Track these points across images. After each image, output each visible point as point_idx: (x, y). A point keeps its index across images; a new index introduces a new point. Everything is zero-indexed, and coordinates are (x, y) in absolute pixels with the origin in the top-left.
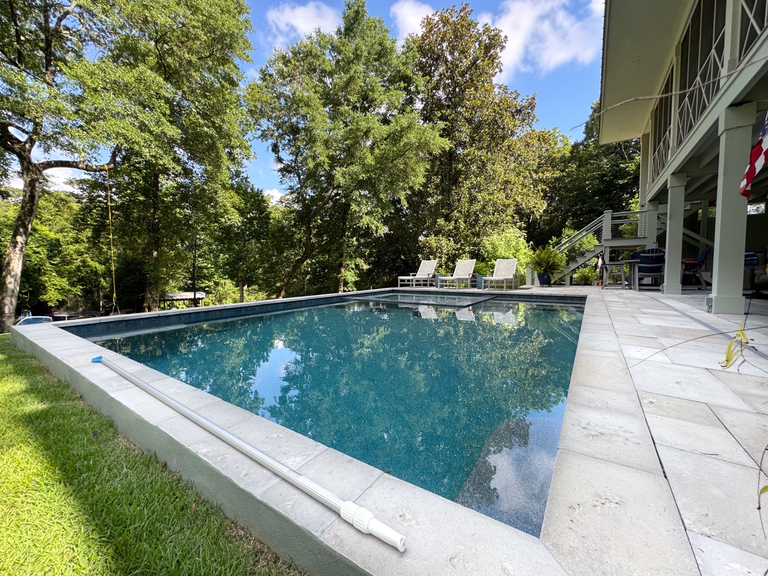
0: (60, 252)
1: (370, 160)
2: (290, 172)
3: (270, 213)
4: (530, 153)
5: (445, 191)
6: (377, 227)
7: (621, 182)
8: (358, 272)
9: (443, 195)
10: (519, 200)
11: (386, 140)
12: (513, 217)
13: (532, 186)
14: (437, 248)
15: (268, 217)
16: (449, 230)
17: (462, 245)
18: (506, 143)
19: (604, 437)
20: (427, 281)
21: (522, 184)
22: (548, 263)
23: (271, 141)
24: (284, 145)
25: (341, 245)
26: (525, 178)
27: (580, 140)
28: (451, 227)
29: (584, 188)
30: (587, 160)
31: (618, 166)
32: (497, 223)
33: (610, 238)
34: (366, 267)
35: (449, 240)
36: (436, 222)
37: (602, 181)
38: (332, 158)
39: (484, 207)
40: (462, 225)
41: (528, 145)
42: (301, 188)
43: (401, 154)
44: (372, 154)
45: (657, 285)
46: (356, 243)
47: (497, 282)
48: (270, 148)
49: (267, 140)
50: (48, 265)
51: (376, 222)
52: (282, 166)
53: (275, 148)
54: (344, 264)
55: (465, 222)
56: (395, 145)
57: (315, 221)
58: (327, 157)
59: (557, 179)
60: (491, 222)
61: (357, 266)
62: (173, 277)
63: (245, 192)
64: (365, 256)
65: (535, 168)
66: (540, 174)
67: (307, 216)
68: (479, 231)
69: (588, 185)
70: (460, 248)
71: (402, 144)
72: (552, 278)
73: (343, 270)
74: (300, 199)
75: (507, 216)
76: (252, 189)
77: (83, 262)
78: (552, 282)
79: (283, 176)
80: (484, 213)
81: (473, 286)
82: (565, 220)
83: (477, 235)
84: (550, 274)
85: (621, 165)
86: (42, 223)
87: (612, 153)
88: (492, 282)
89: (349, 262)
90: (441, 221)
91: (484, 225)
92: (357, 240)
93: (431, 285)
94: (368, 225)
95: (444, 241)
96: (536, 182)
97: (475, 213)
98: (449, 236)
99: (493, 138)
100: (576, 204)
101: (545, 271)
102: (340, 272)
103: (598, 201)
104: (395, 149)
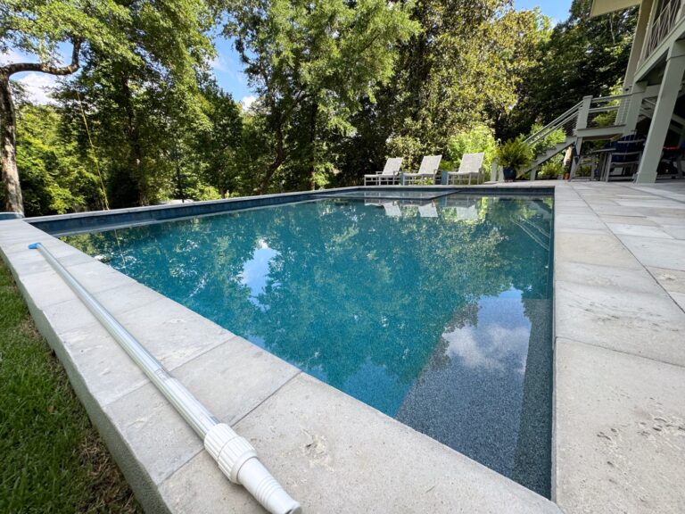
0: (57, 164)
1: (336, 54)
2: (256, 73)
3: (242, 119)
4: (508, 38)
5: (414, 86)
6: (345, 128)
7: (602, 70)
8: (328, 175)
9: (412, 91)
10: (490, 94)
11: (352, 27)
12: (482, 114)
13: (505, 78)
14: (404, 148)
15: (240, 123)
16: (417, 130)
17: (429, 145)
18: (482, 27)
19: (620, 322)
20: (392, 179)
21: (495, 77)
22: (516, 157)
23: (234, 38)
24: (249, 42)
25: (311, 148)
26: (499, 69)
27: (563, 21)
28: (418, 127)
29: (561, 78)
30: (567, 46)
31: (602, 50)
32: (465, 120)
33: (585, 127)
34: (336, 172)
35: (416, 140)
36: (403, 121)
37: (581, 70)
38: (297, 52)
39: (453, 104)
40: (430, 124)
41: (506, 28)
42: (269, 90)
43: (367, 44)
44: (338, 45)
45: (628, 174)
46: (325, 148)
47: (463, 176)
48: (235, 46)
49: (230, 37)
50: (48, 176)
51: (344, 123)
52: (248, 66)
53: (239, 46)
54: (315, 167)
55: (433, 121)
56: (361, 33)
57: (286, 126)
58: (292, 51)
59: (532, 70)
60: (459, 120)
61: (327, 170)
62: (161, 185)
63: (216, 98)
64: (335, 160)
65: (510, 57)
66: (515, 64)
67: (277, 120)
68: (447, 130)
69: (565, 75)
70: (427, 149)
71: (369, 31)
72: (518, 172)
73: (314, 174)
74: (269, 102)
75: (476, 112)
76: (222, 94)
77: (80, 173)
78: (518, 176)
79: (251, 78)
80: (453, 110)
81: (437, 183)
82: (534, 117)
83: (444, 134)
84: (516, 169)
85: (606, 49)
86: (34, 136)
87: (598, 35)
88: (457, 176)
89: (319, 166)
90: (408, 120)
91: (451, 124)
92: (327, 145)
93: (397, 183)
94: (336, 126)
95: (410, 141)
96: (510, 73)
97: (443, 111)
98: (416, 136)
99: (468, 21)
100: (550, 98)
101: (512, 165)
102: (311, 176)
103: (574, 93)
104: (362, 38)
